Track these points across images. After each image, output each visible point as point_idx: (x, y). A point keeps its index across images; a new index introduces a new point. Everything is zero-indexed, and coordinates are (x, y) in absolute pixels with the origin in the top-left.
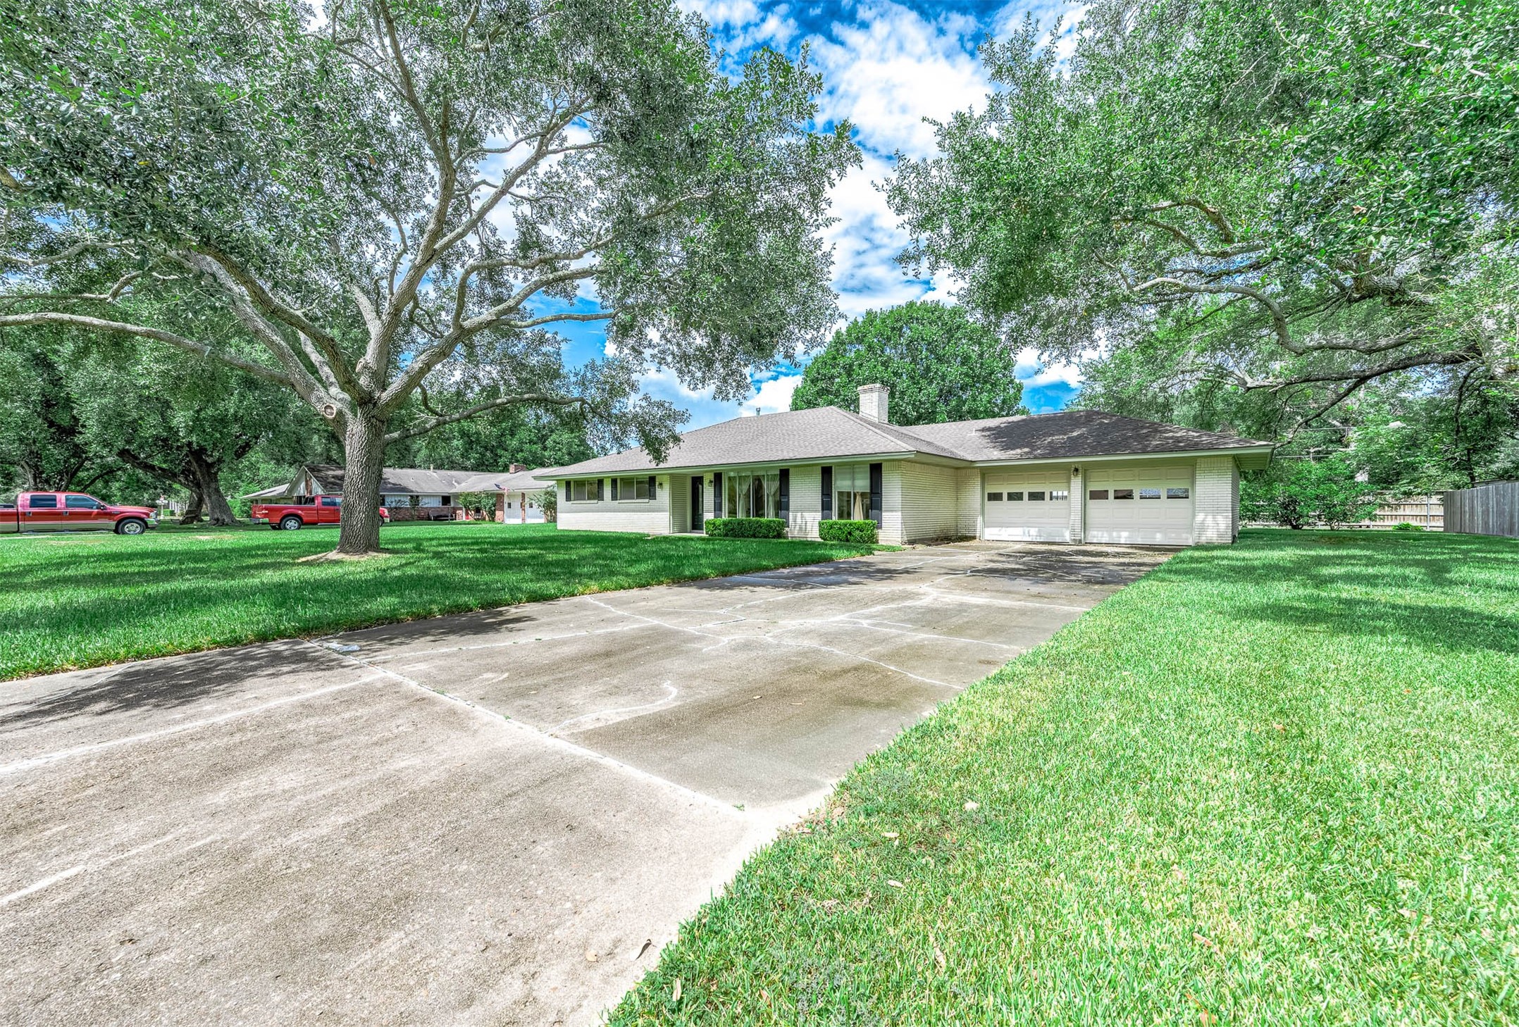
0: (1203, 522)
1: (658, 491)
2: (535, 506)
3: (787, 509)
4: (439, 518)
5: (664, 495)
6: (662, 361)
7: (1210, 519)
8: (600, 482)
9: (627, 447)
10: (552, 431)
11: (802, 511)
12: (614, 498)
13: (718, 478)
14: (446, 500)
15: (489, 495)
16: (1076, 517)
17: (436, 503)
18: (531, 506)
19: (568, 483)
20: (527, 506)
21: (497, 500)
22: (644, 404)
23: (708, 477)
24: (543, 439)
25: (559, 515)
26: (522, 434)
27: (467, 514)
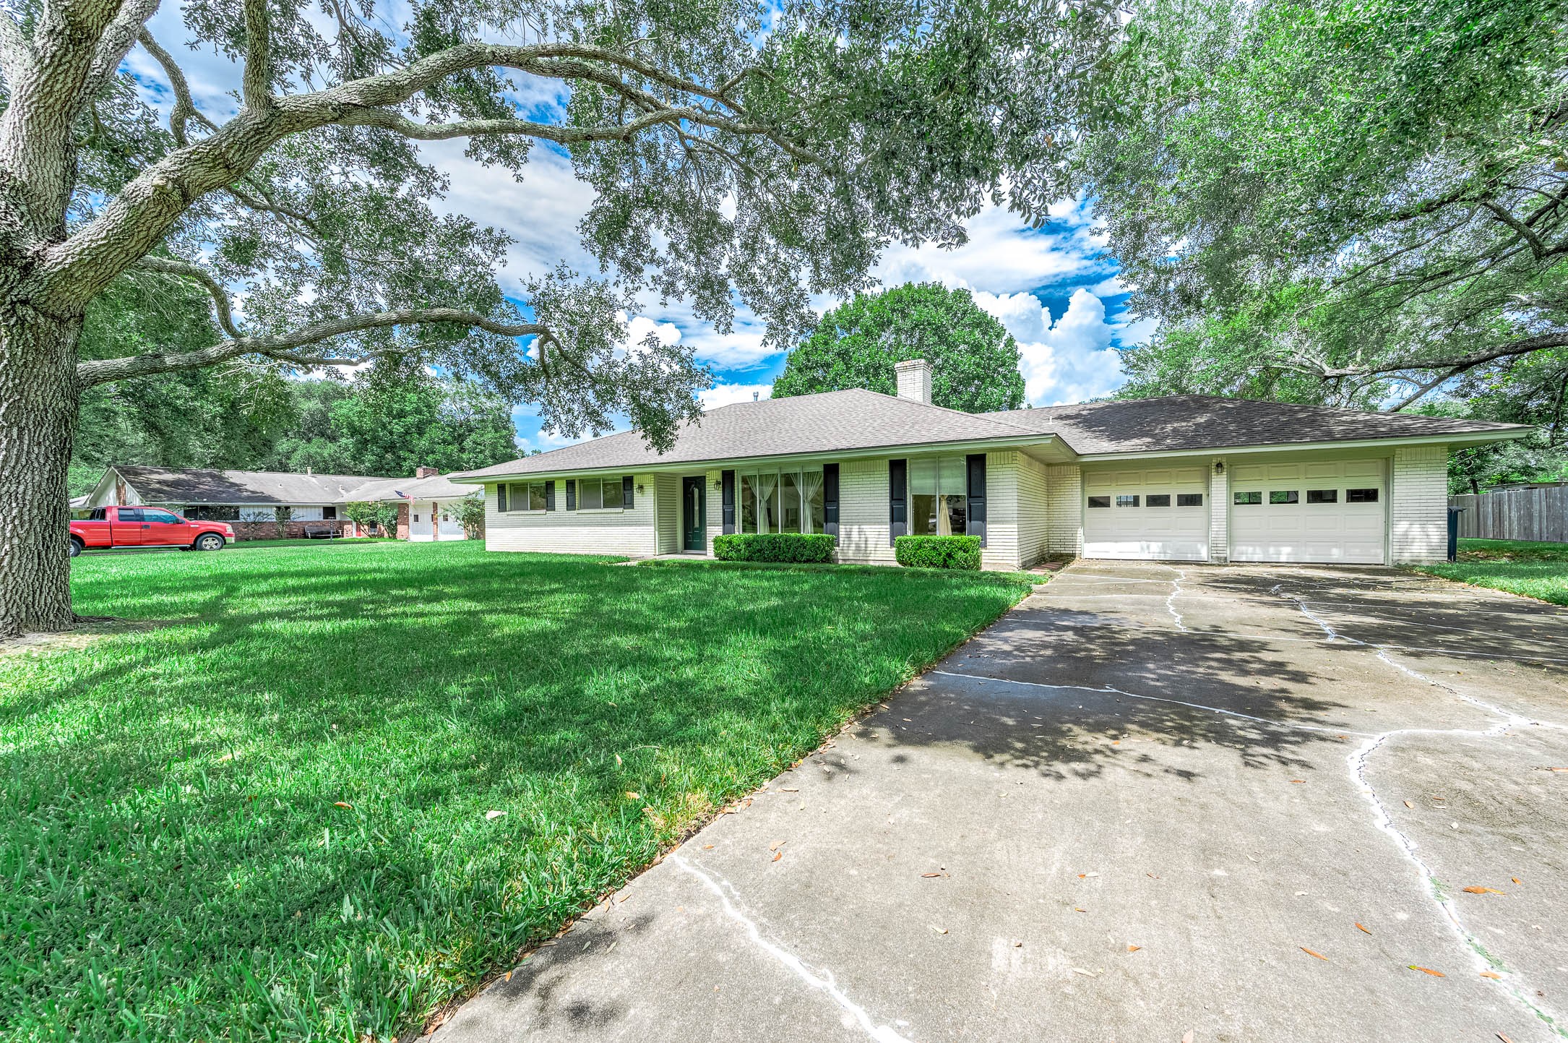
0: (1406, 534)
1: (637, 496)
2: (451, 518)
3: (837, 520)
4: (320, 536)
5: (646, 502)
6: (669, 289)
7: (1416, 530)
8: (550, 485)
9: (607, 425)
10: (471, 430)
11: (859, 523)
12: (571, 506)
13: (728, 478)
14: (329, 511)
15: (388, 505)
16: (1218, 528)
17: (316, 516)
18: (446, 519)
19: (501, 488)
20: (440, 519)
21: (399, 512)
22: (647, 350)
23: (713, 478)
24: (460, 439)
25: (488, 531)
26: (433, 433)
27: (358, 529)
